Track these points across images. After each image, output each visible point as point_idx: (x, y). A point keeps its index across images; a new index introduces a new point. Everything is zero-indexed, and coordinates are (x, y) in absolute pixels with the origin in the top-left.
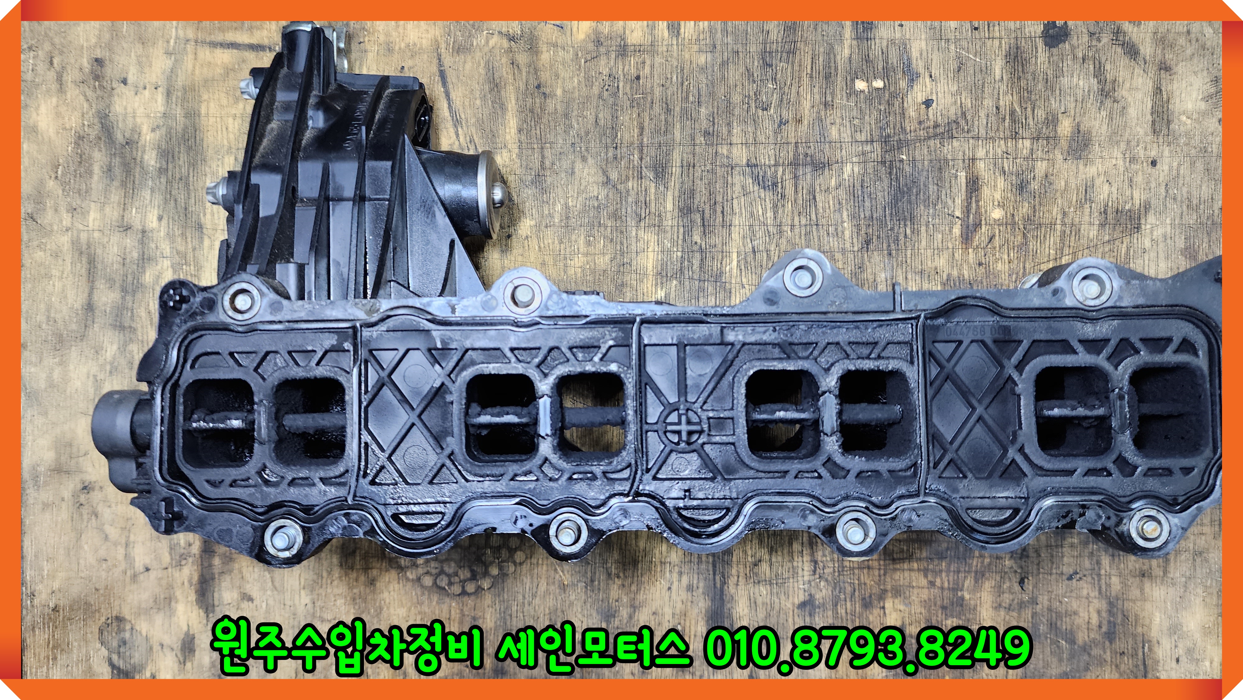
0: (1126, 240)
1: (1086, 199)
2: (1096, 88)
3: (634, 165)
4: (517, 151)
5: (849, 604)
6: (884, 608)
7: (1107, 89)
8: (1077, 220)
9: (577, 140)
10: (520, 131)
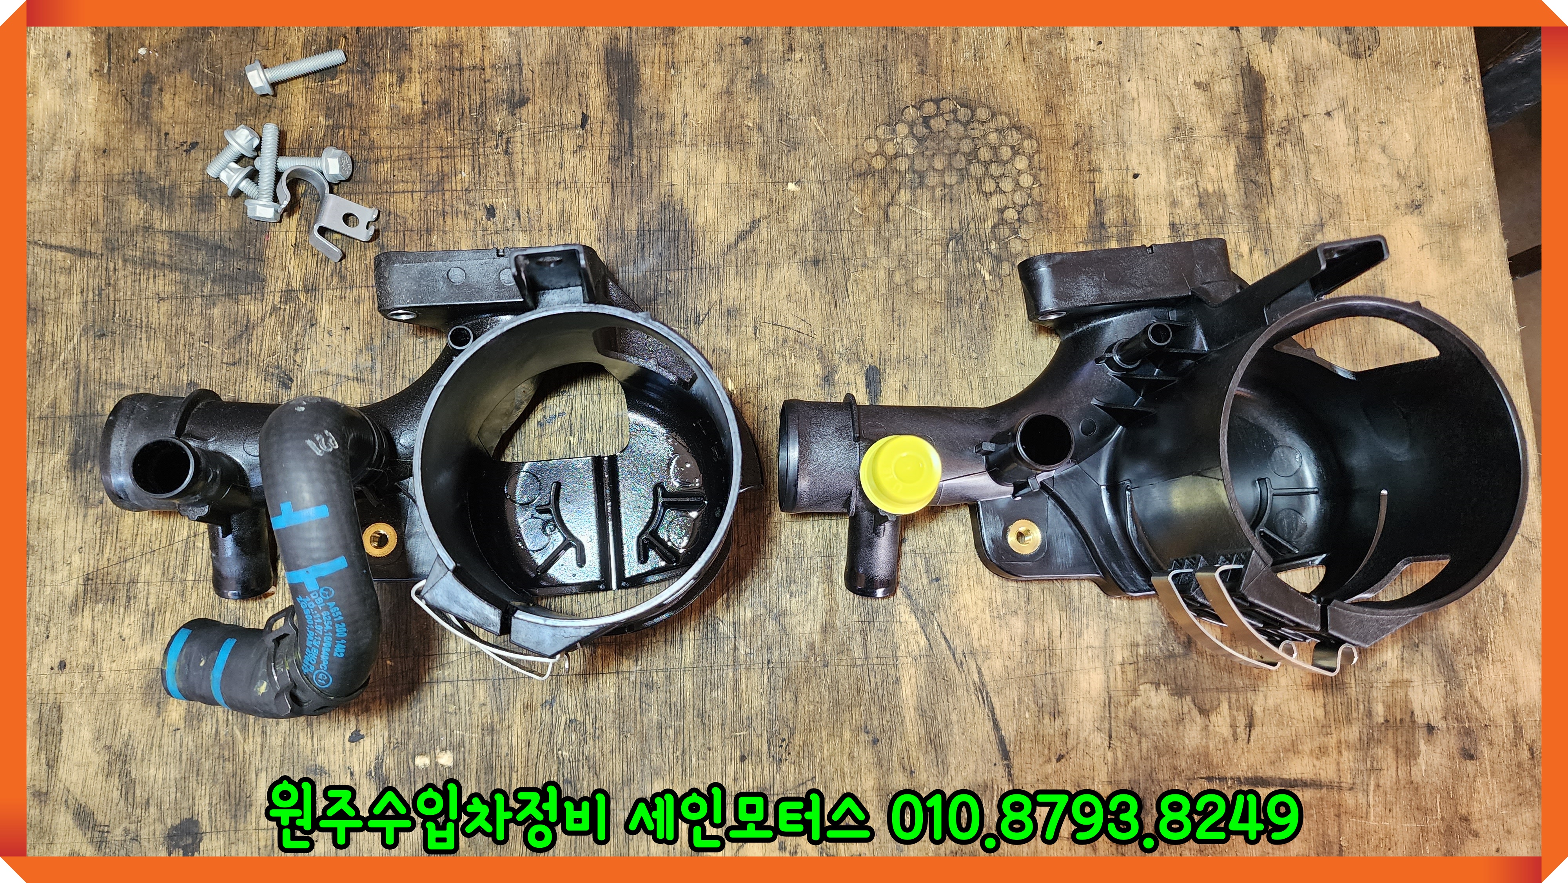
0: (103, 563)
1: (153, 615)
2: (133, 765)
3: (745, 640)
4: (900, 654)
5: (466, 106)
6: (424, 103)
7: (119, 764)
8: (166, 588)
9: (820, 671)
10: (897, 681)
